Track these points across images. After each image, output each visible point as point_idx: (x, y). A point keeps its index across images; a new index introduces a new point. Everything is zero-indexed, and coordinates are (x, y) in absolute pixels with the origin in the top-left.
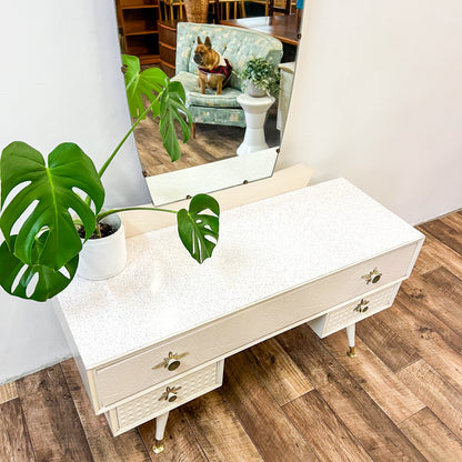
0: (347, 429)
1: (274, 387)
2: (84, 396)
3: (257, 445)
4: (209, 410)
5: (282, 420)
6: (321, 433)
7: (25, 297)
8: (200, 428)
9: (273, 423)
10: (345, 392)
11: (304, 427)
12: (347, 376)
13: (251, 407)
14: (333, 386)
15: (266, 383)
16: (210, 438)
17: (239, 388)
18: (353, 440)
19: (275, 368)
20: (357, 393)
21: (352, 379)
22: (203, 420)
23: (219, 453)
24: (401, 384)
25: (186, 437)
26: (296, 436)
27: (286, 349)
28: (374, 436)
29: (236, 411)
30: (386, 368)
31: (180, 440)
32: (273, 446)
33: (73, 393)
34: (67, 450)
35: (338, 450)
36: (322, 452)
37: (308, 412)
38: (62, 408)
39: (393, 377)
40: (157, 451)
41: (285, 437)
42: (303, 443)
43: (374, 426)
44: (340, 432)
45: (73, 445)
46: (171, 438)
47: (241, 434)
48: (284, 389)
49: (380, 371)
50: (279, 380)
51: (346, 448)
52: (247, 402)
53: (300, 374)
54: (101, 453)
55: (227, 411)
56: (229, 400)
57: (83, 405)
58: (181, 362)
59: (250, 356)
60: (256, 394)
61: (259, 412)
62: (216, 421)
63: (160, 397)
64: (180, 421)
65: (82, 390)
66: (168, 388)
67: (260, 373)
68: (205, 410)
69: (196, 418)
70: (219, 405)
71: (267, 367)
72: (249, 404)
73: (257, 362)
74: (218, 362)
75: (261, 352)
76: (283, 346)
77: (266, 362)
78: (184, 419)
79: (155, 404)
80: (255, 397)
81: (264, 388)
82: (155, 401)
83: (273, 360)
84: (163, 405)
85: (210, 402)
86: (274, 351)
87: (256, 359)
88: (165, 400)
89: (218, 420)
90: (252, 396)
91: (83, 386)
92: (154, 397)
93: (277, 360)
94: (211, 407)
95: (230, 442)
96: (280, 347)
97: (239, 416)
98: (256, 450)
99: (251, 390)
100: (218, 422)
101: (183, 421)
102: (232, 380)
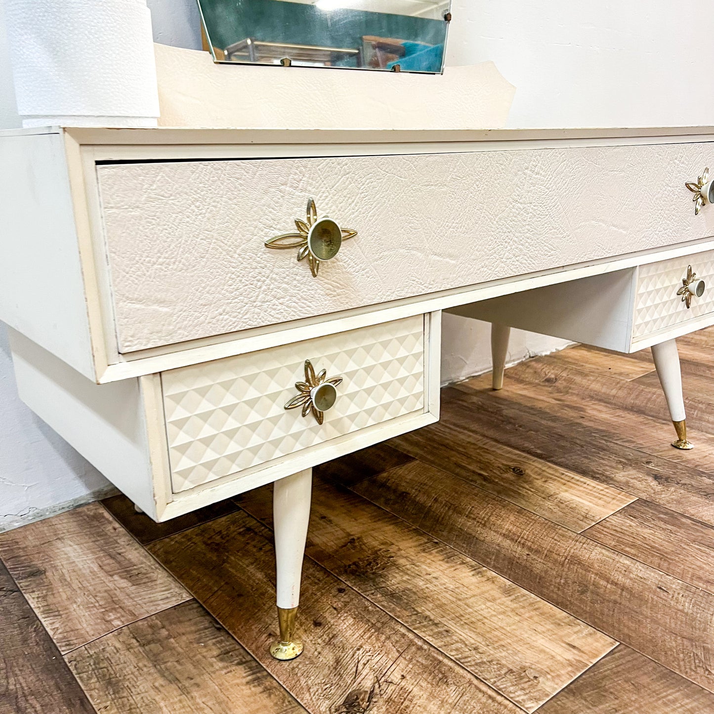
1: (545, 508)
2: (57, 584)
3: (557, 604)
4: (402, 561)
5: (594, 554)
8: (392, 596)
9: (575, 560)
11: (657, 557)
12: (696, 472)
13: (507, 543)
15: (523, 504)
16: (426, 609)
17: (461, 520)
19: (530, 482)
21: (709, 475)
22: (395, 581)
23: (461, 633)
25: (359, 618)
26: (653, 576)
27: (538, 456)
29: (473, 556)
31: (348, 627)
32: (601, 599)
33: (22, 584)
40: (288, 651)
41: (621, 579)
46: (317, 624)
47: (507, 592)
48: (569, 508)
50: (549, 497)
52: (491, 537)
53: (590, 482)
55: (449, 558)
56: (448, 540)
57: (50, 599)
58: (343, 234)
59: (463, 473)
60: (509, 523)
61: (530, 549)
62: (428, 577)
63: (291, 397)
64: (334, 591)
65: (49, 574)
66: (308, 365)
67: (499, 492)
68: (394, 564)
69: (373, 580)
70: (424, 551)
71: (512, 483)
72: (499, 539)
73: (485, 479)
74: (427, 317)
75: (487, 466)
76: (529, 452)
77: (505, 475)
78: (343, 586)
79: (275, 420)
80: (507, 526)
81: (520, 511)
82: (277, 409)
83: (519, 473)
84: (296, 436)
85: (399, 550)
86: (514, 460)
87: (480, 475)
88: (304, 415)
89: (435, 575)
90: (501, 526)
91: (55, 567)
92: (273, 387)
93: (528, 471)
94: (406, 557)
95: (483, 608)
96: (524, 454)
97: (484, 561)
98: (560, 614)
99: (493, 519)
100: (436, 578)
101: (341, 591)
102: (439, 509)
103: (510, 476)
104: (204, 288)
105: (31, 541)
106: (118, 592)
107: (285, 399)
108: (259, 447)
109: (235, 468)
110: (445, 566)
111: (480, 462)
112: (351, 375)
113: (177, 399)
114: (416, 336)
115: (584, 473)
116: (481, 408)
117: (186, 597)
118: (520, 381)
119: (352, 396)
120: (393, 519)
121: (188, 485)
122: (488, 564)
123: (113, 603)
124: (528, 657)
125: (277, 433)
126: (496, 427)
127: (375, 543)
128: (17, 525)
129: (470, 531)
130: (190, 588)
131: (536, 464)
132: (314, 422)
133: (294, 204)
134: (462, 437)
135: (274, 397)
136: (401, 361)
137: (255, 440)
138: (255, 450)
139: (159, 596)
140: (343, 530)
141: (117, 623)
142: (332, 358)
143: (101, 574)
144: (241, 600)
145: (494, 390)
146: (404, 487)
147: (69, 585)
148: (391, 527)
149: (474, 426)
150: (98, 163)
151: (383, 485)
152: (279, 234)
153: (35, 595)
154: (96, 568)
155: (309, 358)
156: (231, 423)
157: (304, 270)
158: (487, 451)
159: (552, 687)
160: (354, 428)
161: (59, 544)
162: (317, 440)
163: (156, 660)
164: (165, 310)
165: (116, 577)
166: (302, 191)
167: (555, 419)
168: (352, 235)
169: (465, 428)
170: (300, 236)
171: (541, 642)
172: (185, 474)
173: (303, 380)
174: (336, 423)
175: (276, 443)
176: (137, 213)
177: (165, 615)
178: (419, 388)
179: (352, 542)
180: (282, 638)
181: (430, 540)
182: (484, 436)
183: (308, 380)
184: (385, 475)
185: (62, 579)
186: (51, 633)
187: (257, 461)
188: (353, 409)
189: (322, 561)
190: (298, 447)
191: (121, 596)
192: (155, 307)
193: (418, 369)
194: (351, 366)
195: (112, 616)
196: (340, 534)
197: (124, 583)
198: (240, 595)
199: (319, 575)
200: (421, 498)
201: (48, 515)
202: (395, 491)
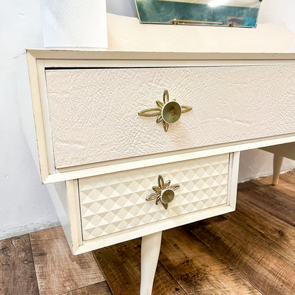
2: (49, 262)
4: (211, 278)
13: (270, 276)
15: (282, 253)
17: (247, 258)
19: (287, 241)
22: (206, 289)
29: (250, 280)
33: (36, 259)
38: (19, 273)
52: (262, 271)
55: (237, 280)
56: (238, 269)
57: (45, 269)
58: (182, 109)
59: (251, 230)
60: (273, 263)
61: (283, 282)
62: (224, 290)
63: (150, 194)
64: (173, 289)
65: (48, 255)
66: (160, 178)
67: (269, 244)
68: (207, 278)
69: (195, 286)
70: (224, 273)
71: (277, 239)
72: (266, 273)
73: (263, 235)
74: (231, 155)
75: (264, 228)
76: (288, 222)
77: (273, 235)
78: (178, 287)
79: (140, 206)
80: (272, 265)
81: (280, 258)
82: (142, 200)
83: (282, 234)
84: (152, 215)
85: (211, 270)
86: (279, 226)
87: (260, 232)
88: (157, 204)
89: (228, 289)
90: (268, 265)
91: (51, 252)
92: (140, 188)
93: (287, 234)
94: (214, 276)
96: (286, 223)
97: (257, 285)
99: (264, 260)
100: (228, 291)
101: (177, 290)
102: (235, 250)
103: (276, 235)
104: (103, 136)
105: (45, 237)
106: (73, 271)
107: (147, 194)
108: (131, 219)
109: (117, 230)
110: (235, 284)
111: (260, 225)
112: (185, 184)
113: (87, 192)
114: (224, 165)
116: (265, 195)
117: (103, 279)
118: (288, 182)
119: (185, 195)
120: (210, 252)
121: (91, 237)
122: (258, 287)
123: (70, 278)
125: (141, 212)
127: (199, 265)
128: (42, 228)
129: (250, 265)
130: (105, 274)
131: (291, 230)
132: (163, 208)
133: (156, 92)
134: (253, 209)
135: (140, 194)
136: (215, 178)
137: (129, 215)
138: (129, 221)
139: (90, 276)
140: (184, 254)
141: (68, 288)
142: (174, 175)
143: (69, 260)
144: (127, 286)
145: (273, 185)
146: (219, 234)
147: (54, 263)
148: (208, 256)
150: (46, 69)
151: (208, 232)
152: (146, 108)
153: (39, 266)
154: (67, 256)
155: (161, 174)
156: (116, 206)
157: (160, 127)
158: (265, 219)
160: (185, 212)
161: (56, 241)
162: (164, 217)
164: (81, 147)
165: (75, 262)
166: (161, 85)
168: (189, 110)
169: (255, 205)
170: (158, 110)
172: (90, 231)
173: (157, 185)
174: (175, 209)
175: (141, 218)
176: (67, 95)
177: (90, 288)
178: (224, 192)
179: (187, 262)
181: (228, 268)
182: (265, 210)
183: (160, 186)
184: (210, 226)
185: (52, 260)
186: (39, 288)
187: (129, 226)
188: (185, 202)
189: (171, 270)
190: (153, 220)
191: (74, 273)
192: (76, 145)
193: (225, 182)
194: (185, 179)
195: (67, 284)
196: (182, 256)
197: (77, 266)
198: (127, 283)
199: (168, 278)
200: (227, 242)
201: (55, 225)
202: (214, 236)
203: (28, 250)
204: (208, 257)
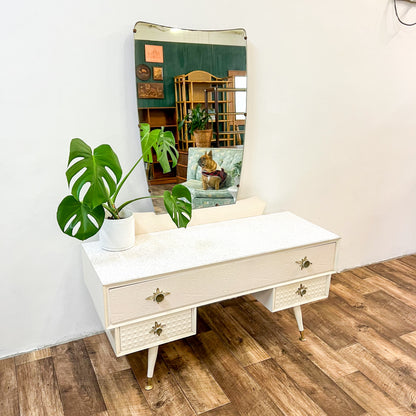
0: (293, 381)
1: (240, 356)
2: (98, 357)
3: (223, 388)
4: (189, 367)
5: (243, 375)
6: (273, 383)
7: (71, 235)
8: (181, 378)
9: (237, 376)
10: (294, 360)
11: (261, 379)
12: (298, 351)
13: (221, 366)
14: (285, 357)
15: (234, 354)
16: (188, 383)
17: (213, 356)
18: (298, 388)
19: (242, 346)
20: (304, 361)
21: (301, 353)
22: (184, 373)
23: (194, 392)
24: (339, 357)
25: (170, 382)
26: (253, 383)
27: (251, 335)
28: (315, 386)
29: (209, 369)
30: (329, 348)
31: (166, 384)
32: (235, 389)
33: (90, 355)
34: (82, 386)
35: (285, 393)
36: (273, 394)
37: (265, 371)
38: (82, 363)
39: (334, 353)
40: (149, 388)
41: (245, 384)
42: (259, 388)
43: (315, 380)
44: (288, 383)
45: (88, 383)
46: (159, 382)
47: (212, 382)
48: (247, 358)
49: (324, 349)
50: (244, 352)
51: (292, 392)
52: (218, 364)
53: (261, 349)
54: (106, 388)
55: (202, 369)
56: (205, 363)
57: (97, 362)
59: (224, 338)
61: (227, 370)
62: (193, 373)
64: (167, 373)
65: (97, 353)
66: (156, 323)
67: (230, 348)
68: (186, 368)
69: (179, 371)
70: (197, 365)
71: (236, 345)
73: (229, 342)
74: (192, 309)
75: (232, 336)
76: (250, 333)
80: (225, 361)
81: (232, 356)
82: (147, 333)
83: (241, 341)
85: (190, 363)
86: (243, 336)
87: (228, 340)
88: (154, 334)
89: (196, 373)
90: (223, 360)
91: (98, 351)
93: (244, 341)
94: (191, 366)
95: (203, 385)
96: (248, 334)
98: (222, 391)
99: (222, 357)
101: (169, 373)
102: (208, 351)
103: (237, 342)
105: (93, 341)
106: (113, 363)
107: (150, 330)
109: (136, 346)
110: (200, 371)
111: (232, 334)
112: (168, 324)
113: (123, 331)
114: (189, 314)
115: (261, 345)
116: (246, 310)
117: (129, 367)
120: (193, 352)
121: (124, 349)
122: (212, 372)
123: (111, 366)
124: (206, 401)
125: (147, 338)
126: (246, 319)
127: (184, 360)
128: (91, 335)
129: (213, 361)
130: (131, 365)
132: (157, 335)
134: (232, 322)
135: (146, 330)
136: (184, 320)
137: (141, 340)
139: (123, 366)
140: (178, 353)
141: (111, 372)
142: (163, 321)
143: (110, 356)
146: (202, 341)
147: (101, 358)
149: (239, 318)
150: (109, 289)
151: (197, 339)
152: (149, 296)
153: (92, 360)
154: (109, 354)
156: (135, 336)
157: (156, 302)
158: (237, 330)
159: (206, 409)
160: (169, 336)
161: (101, 344)
162: (158, 339)
163: (117, 384)
167: (268, 319)
168: (169, 293)
169: (235, 319)
170: (154, 296)
171: (212, 398)
173: (155, 326)
174: (164, 335)
177: (123, 372)
178: (190, 326)
179: (179, 358)
180: (148, 384)
182: (239, 323)
184: (199, 335)
185: (100, 356)
186: (95, 372)
187: (142, 344)
190: (153, 341)
193: (190, 321)
195: (110, 370)
196: (176, 355)
197: (115, 360)
199: (165, 367)
200: (206, 347)
203: (84, 349)
204: (190, 355)
